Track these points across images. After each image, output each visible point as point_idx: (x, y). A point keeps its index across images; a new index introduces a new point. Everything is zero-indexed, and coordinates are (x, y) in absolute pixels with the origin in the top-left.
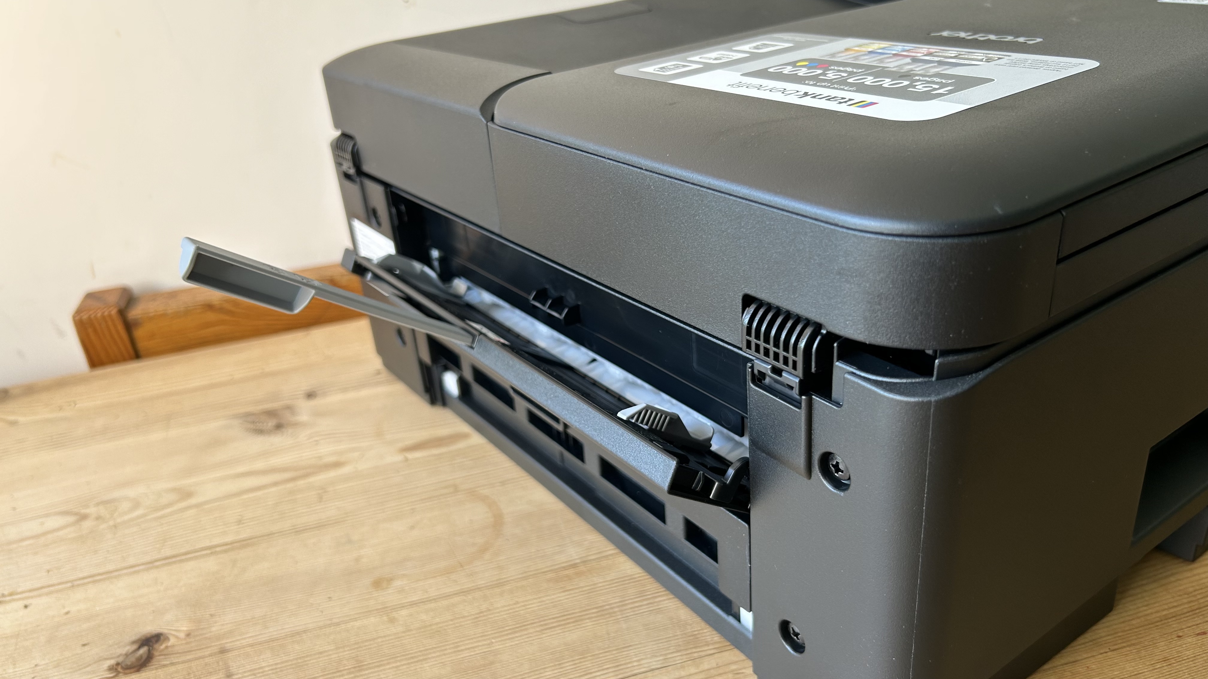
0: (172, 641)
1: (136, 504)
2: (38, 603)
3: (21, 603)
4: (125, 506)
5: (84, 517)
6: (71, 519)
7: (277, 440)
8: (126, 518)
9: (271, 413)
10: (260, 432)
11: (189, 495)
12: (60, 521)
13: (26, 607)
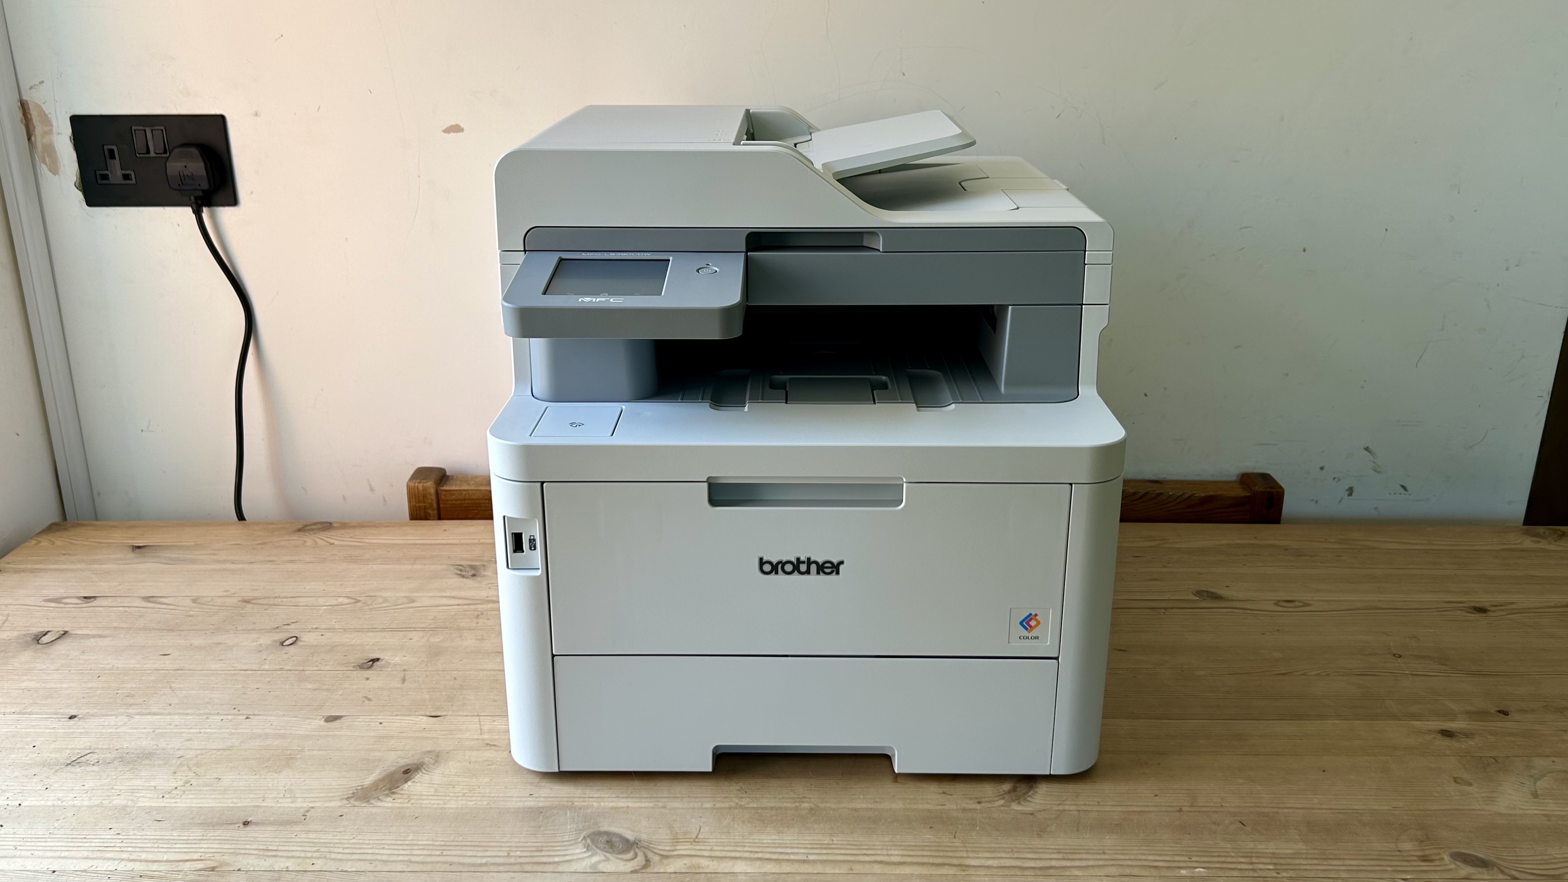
0: (383, 662)
1: (386, 600)
2: (328, 635)
3: (320, 634)
4: (380, 600)
5: (358, 601)
6: (353, 601)
7: (470, 582)
8: (378, 606)
9: (473, 567)
10: (463, 576)
11: (414, 601)
12: (346, 601)
13: (322, 635)
